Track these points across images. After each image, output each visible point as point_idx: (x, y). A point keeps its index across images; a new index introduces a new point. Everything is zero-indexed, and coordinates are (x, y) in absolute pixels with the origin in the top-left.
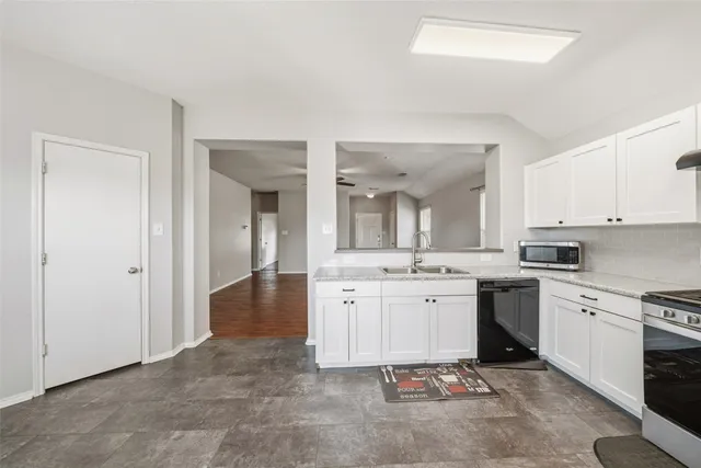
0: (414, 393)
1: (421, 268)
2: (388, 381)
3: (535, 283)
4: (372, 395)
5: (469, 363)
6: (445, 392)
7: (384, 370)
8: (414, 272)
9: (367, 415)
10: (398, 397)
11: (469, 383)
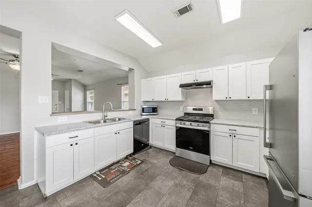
0: (115, 177)
1: (108, 119)
2: (100, 179)
3: (148, 120)
4: (96, 189)
5: (130, 155)
6: (128, 170)
7: (96, 175)
8: (105, 122)
9: (98, 200)
10: (110, 182)
11: (133, 162)
